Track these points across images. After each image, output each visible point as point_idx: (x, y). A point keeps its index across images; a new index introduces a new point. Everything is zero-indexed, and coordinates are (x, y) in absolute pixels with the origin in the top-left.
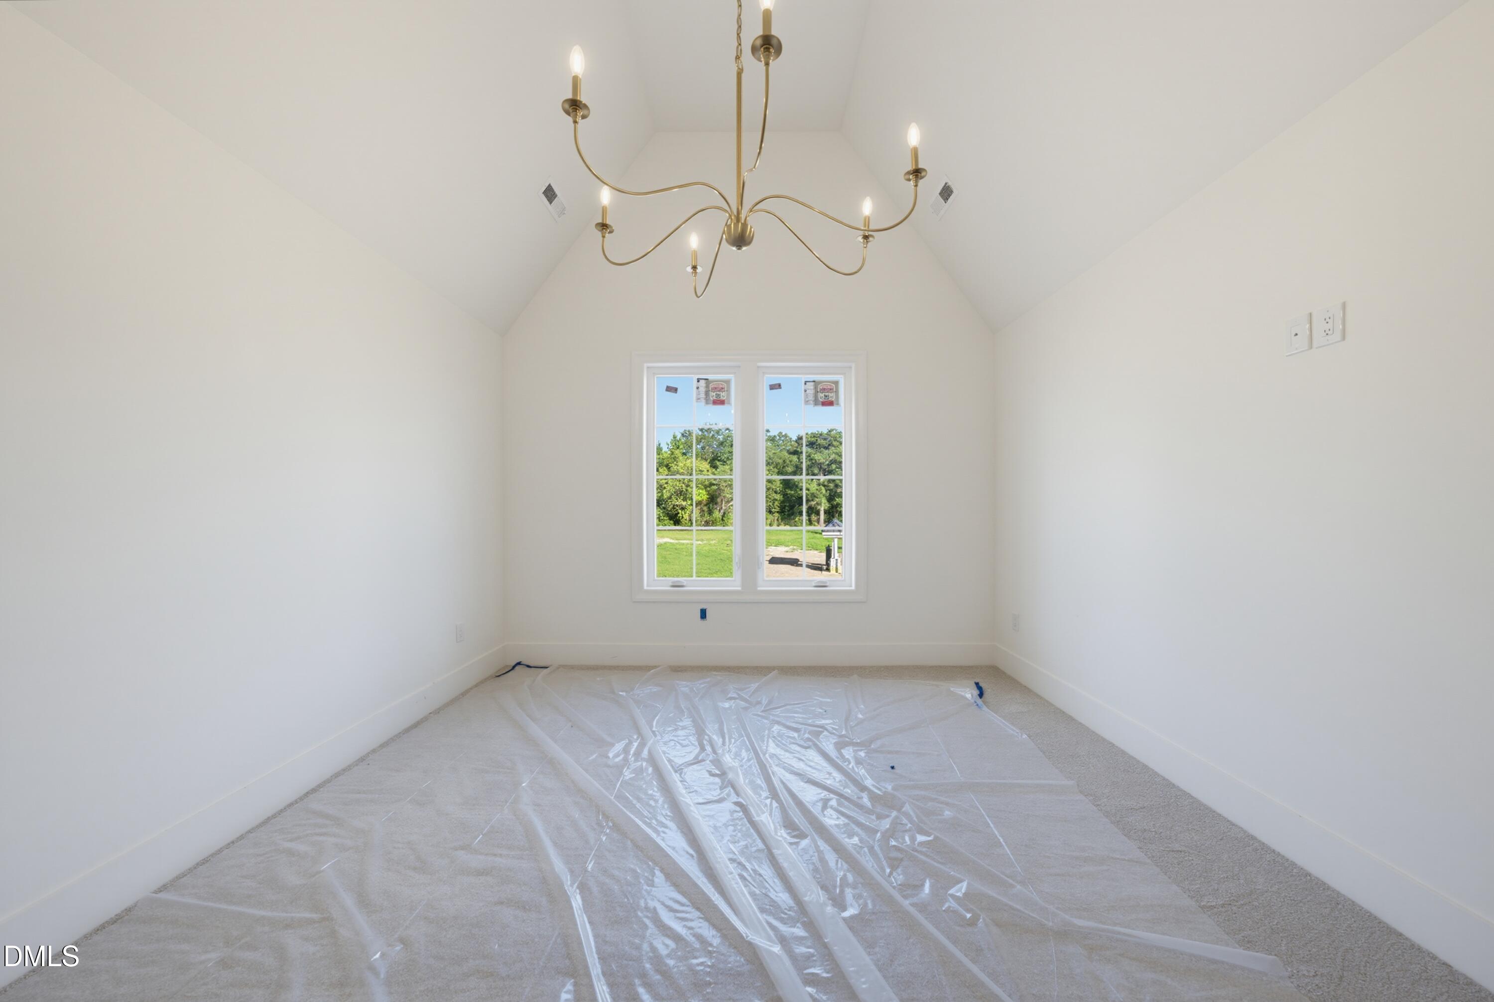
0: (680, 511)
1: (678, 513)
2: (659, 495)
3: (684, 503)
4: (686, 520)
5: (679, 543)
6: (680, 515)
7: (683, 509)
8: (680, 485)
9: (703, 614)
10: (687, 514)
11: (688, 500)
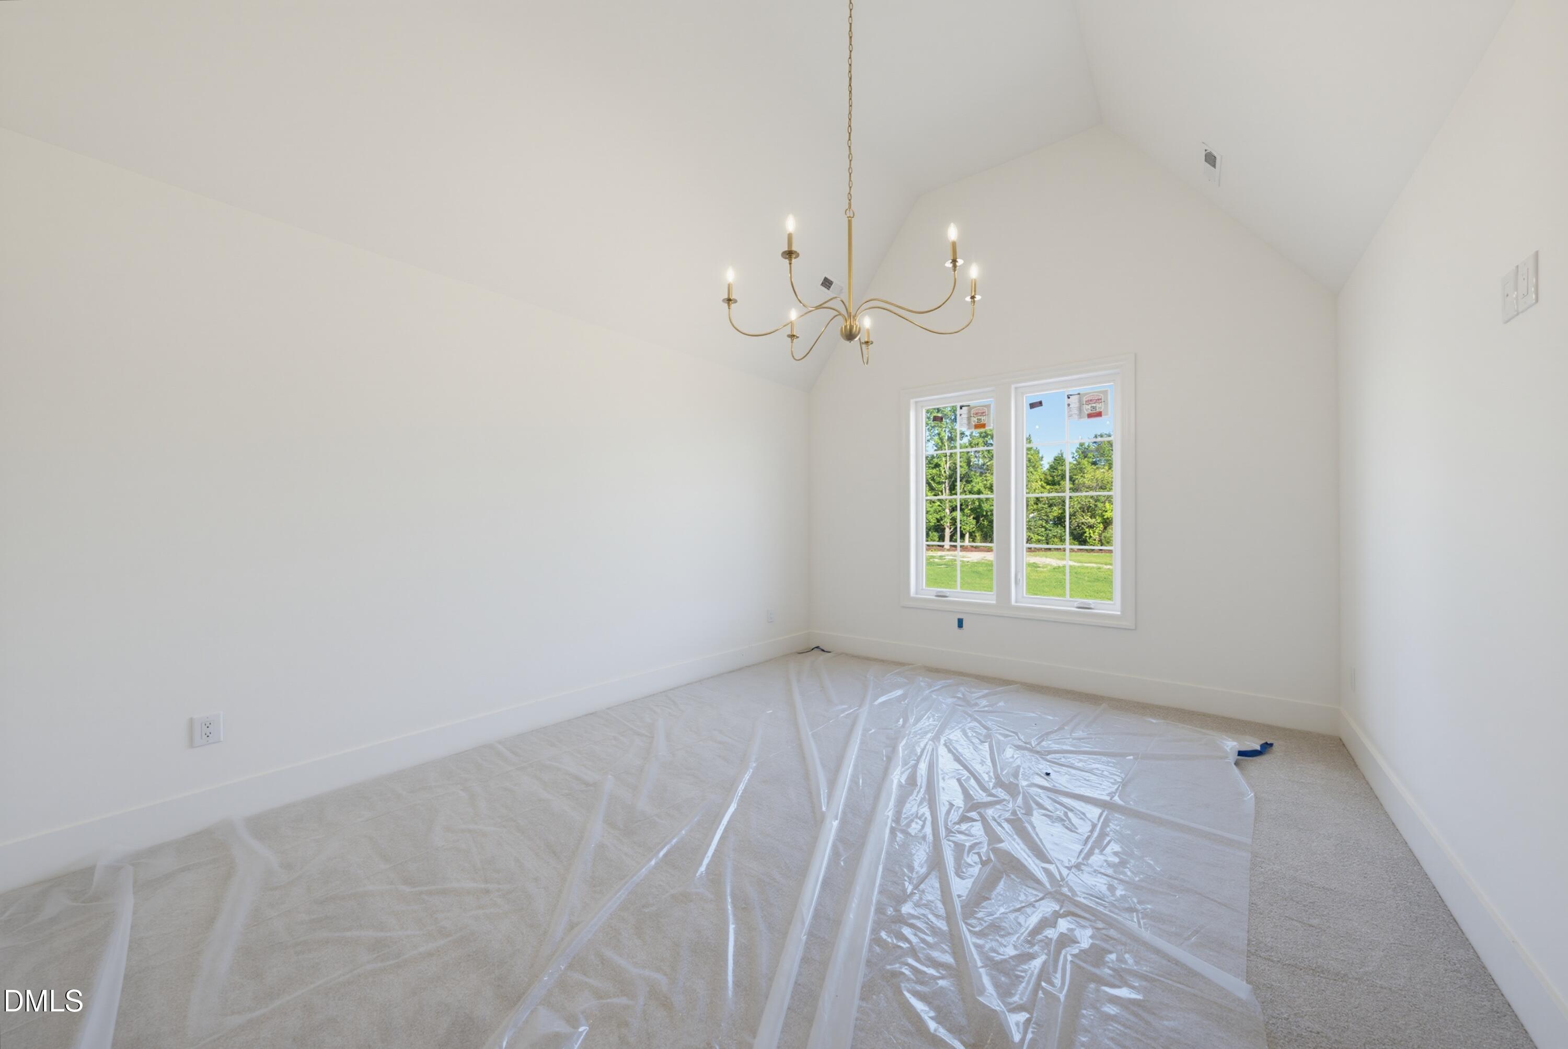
0: (1087, 530)
1: (1085, 532)
2: (1060, 512)
3: (1092, 521)
4: (1095, 540)
5: (1083, 566)
6: (1087, 534)
7: (1091, 527)
8: (1087, 500)
9: (960, 623)
10: (1096, 534)
11: (1097, 517)
